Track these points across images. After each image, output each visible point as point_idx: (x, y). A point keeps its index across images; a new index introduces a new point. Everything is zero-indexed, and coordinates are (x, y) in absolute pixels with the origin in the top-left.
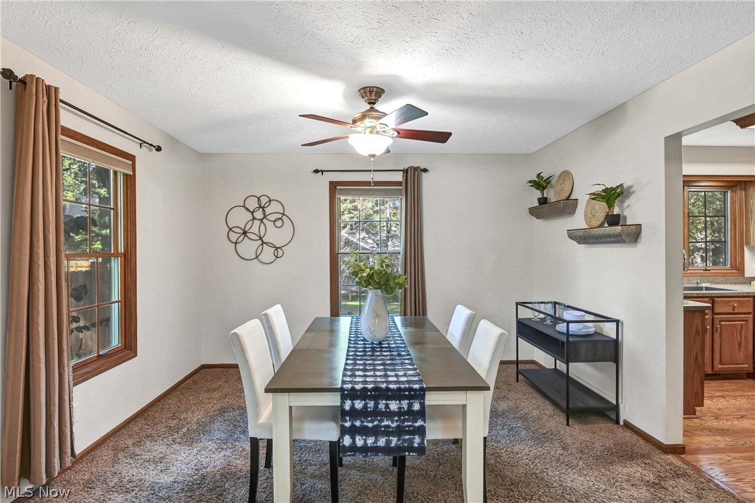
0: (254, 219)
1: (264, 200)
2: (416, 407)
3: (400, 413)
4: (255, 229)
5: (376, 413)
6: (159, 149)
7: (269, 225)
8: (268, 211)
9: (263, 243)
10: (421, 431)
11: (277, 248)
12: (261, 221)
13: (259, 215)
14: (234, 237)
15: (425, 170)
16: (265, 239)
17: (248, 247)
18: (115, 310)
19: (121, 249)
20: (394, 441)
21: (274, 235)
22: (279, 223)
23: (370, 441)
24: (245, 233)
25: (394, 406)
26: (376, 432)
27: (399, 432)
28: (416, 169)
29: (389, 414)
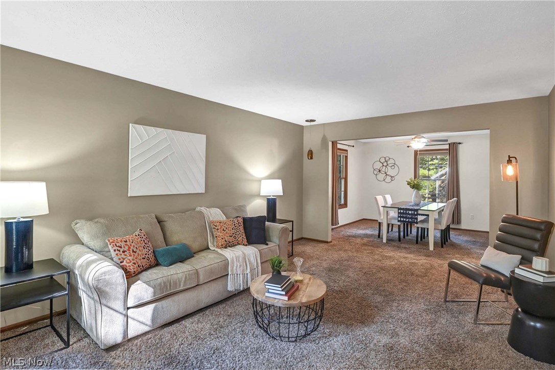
0: (383, 166)
1: (387, 159)
2: (416, 213)
3: (412, 214)
4: (383, 170)
5: (406, 214)
6: (353, 146)
7: (389, 168)
8: (388, 163)
9: (387, 175)
10: (417, 219)
11: (392, 177)
12: (386, 166)
13: (385, 164)
14: (376, 172)
15: (460, 143)
16: (387, 174)
17: (381, 176)
18: (343, 193)
19: (344, 177)
20: (410, 220)
21: (391, 172)
22: (393, 167)
23: (405, 219)
24: (380, 171)
25: (410, 212)
26: (406, 218)
27: (411, 218)
28: (454, 143)
29: (409, 214)
